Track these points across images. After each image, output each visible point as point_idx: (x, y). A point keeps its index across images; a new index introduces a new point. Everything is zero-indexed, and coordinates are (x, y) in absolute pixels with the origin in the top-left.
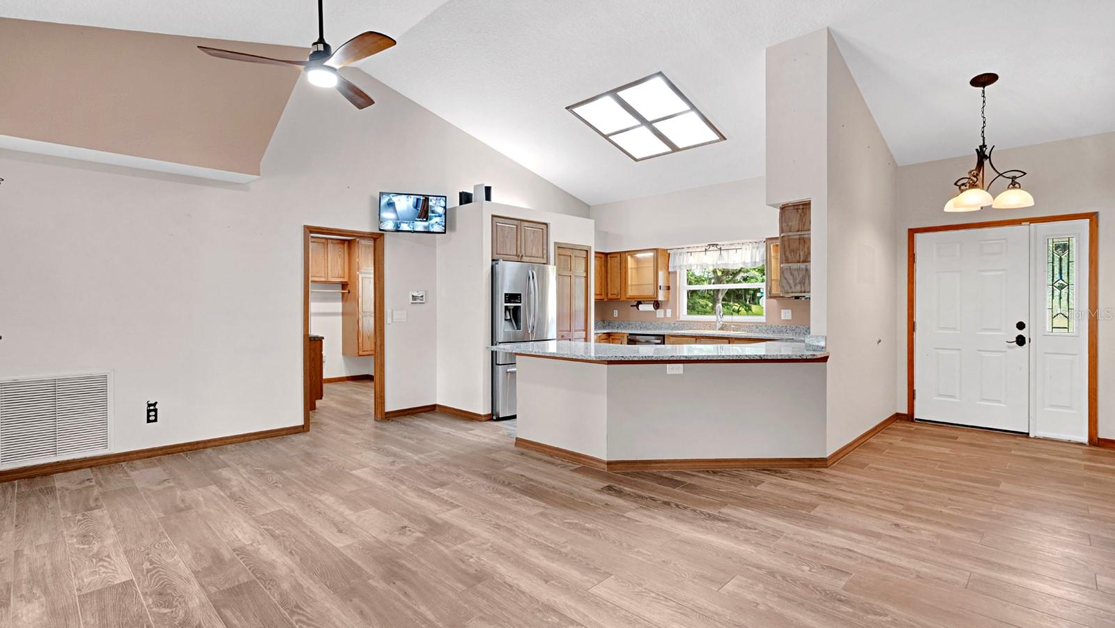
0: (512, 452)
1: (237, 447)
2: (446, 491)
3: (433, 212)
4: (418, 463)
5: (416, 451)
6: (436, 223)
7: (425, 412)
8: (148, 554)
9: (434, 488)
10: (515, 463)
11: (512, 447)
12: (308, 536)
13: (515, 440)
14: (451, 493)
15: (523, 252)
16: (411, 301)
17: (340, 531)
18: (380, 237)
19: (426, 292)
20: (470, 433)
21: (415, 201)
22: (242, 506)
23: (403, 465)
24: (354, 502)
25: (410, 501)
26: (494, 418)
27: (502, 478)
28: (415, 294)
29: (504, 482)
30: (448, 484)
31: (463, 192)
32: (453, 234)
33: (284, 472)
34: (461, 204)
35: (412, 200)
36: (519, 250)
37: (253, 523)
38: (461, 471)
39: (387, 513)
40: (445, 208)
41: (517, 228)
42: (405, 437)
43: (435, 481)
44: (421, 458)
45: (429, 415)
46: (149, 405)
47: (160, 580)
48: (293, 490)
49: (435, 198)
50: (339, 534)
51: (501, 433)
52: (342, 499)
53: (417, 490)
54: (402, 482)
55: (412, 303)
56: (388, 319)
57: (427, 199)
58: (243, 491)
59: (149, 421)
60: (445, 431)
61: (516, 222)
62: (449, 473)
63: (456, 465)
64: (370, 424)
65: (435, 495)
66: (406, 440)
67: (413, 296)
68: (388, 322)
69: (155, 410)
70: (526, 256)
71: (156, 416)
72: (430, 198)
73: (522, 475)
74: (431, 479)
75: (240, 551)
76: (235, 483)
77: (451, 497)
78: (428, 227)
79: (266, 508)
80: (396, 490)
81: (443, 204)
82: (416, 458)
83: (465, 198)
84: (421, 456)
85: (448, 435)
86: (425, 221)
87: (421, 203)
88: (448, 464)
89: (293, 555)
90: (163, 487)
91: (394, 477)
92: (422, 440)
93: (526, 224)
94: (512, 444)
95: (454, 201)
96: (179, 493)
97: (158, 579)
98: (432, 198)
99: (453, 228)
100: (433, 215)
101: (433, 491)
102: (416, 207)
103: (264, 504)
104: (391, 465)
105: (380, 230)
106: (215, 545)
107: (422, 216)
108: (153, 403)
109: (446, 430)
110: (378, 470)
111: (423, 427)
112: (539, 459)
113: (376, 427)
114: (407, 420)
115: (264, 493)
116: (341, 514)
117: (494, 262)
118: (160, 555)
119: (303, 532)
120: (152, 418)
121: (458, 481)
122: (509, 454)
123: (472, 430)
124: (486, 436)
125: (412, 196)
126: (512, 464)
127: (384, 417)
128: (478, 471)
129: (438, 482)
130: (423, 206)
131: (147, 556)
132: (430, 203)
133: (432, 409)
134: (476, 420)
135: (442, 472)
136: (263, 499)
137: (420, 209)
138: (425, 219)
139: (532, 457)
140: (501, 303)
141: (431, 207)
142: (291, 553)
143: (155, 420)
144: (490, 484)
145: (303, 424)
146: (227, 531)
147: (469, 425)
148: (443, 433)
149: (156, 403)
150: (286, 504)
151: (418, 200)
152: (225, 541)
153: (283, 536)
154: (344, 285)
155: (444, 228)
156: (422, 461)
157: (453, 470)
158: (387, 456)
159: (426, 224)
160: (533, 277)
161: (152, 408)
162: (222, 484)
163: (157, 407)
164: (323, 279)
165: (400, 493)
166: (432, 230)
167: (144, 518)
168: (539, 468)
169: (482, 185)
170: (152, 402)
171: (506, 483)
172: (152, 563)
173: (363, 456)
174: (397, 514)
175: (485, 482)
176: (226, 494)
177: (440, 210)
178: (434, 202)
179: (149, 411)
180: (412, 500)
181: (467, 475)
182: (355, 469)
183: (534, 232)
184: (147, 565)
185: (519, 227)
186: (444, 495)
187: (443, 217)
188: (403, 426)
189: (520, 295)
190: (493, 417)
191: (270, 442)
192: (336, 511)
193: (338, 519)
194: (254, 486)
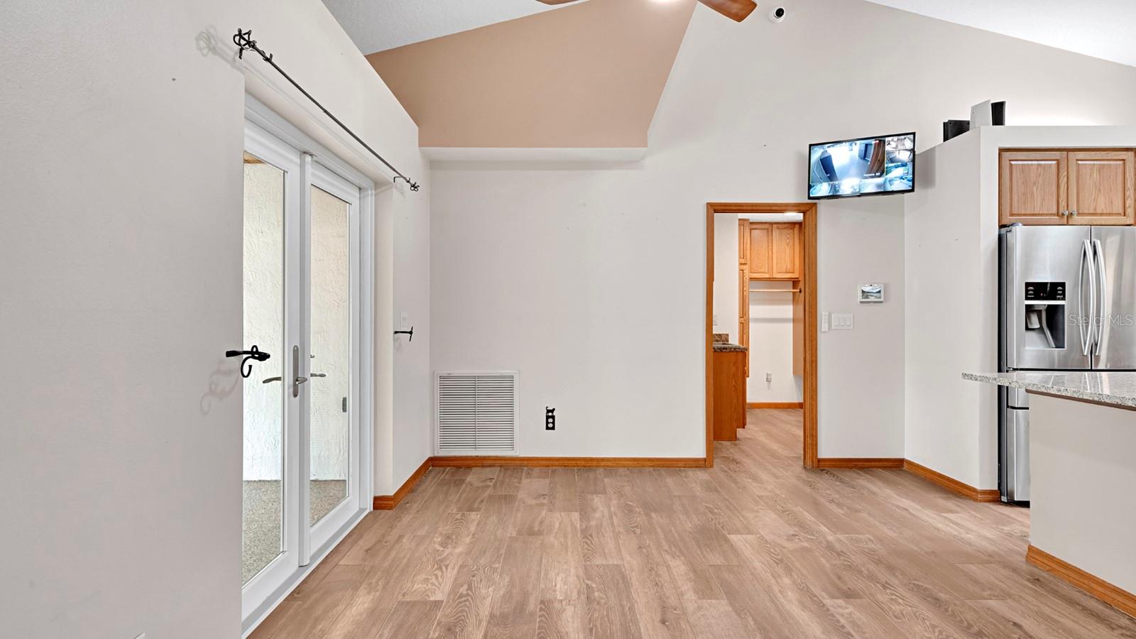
0: (1014, 570)
1: (628, 472)
2: (851, 609)
3: (892, 161)
4: (830, 547)
5: (836, 526)
6: (897, 178)
7: (884, 468)
8: (474, 576)
9: (833, 597)
10: (1010, 596)
11: (1020, 561)
12: (624, 614)
13: (1027, 549)
14: (857, 614)
15: (1074, 208)
16: (860, 298)
17: (663, 622)
18: (811, 208)
19: (886, 286)
20: (945, 517)
21: (863, 148)
22: (586, 546)
23: (805, 544)
24: (705, 584)
25: (783, 606)
26: (1004, 499)
27: (969, 616)
28: (867, 289)
29: (970, 626)
30: (861, 598)
31: (950, 122)
32: (930, 191)
33: (653, 515)
34: (946, 139)
35: (858, 147)
36: (1063, 204)
37: (581, 573)
38: (894, 581)
39: (739, 615)
40: (913, 151)
41: (1058, 165)
42: (832, 501)
43: (841, 585)
44: (839, 541)
45: (886, 474)
46: (548, 411)
47: (462, 611)
48: (648, 542)
49: (896, 138)
50: (658, 624)
51: (1007, 529)
52: (695, 571)
53: (805, 591)
54: (789, 570)
55: (861, 302)
56: (823, 325)
57: (881, 141)
58: (599, 527)
59: (548, 428)
60: (901, 505)
61: (1057, 155)
62: (871, 577)
63: (891, 569)
64: (794, 473)
65: (828, 610)
66: (833, 507)
67: (863, 292)
68: (823, 330)
69: (553, 417)
70: (1079, 214)
71: (553, 423)
72: (887, 139)
73: (1015, 624)
74: (837, 582)
75: (546, 605)
76: (598, 515)
77: (854, 623)
78: (884, 185)
79: (606, 558)
80: (773, 581)
81: (909, 145)
82: (830, 538)
83: (955, 129)
84: (842, 537)
85: (905, 513)
86: (880, 176)
87: (871, 151)
88: (879, 562)
89: (591, 634)
90: (537, 502)
91: (781, 561)
92: (857, 511)
93: (1081, 155)
94: (1021, 555)
95: (932, 137)
96: (544, 513)
97: (460, 609)
98: (890, 139)
99: (929, 181)
100: (893, 165)
101: (828, 602)
102: (864, 156)
103: (607, 551)
104: (787, 540)
105: (810, 198)
106: (530, 588)
107: (875, 168)
108: (552, 409)
109: (905, 503)
110: (766, 541)
111: (869, 490)
112: (1072, 602)
113: (799, 478)
114: (849, 476)
115: (616, 536)
116: (681, 595)
117: (1004, 230)
118: (481, 581)
119: (622, 606)
120: (550, 425)
121: (880, 597)
122: (1006, 572)
123: (951, 512)
124: (975, 528)
125: (858, 142)
126: (1004, 596)
127: (815, 464)
128: (926, 589)
129: (845, 588)
130: (876, 154)
131: (471, 578)
132: (888, 148)
133: (896, 465)
134: (967, 496)
135: (860, 572)
136: (611, 545)
137: (870, 160)
138: (878, 174)
139: (1055, 593)
140: (1017, 300)
141: (889, 153)
142: (591, 630)
143: (553, 428)
144: (936, 621)
145: (705, 456)
146: (552, 574)
147: (951, 504)
148: (898, 507)
149: (554, 409)
150: (628, 558)
151: (867, 145)
152: (542, 586)
153: (598, 603)
154: (795, 283)
155: (911, 183)
156: (838, 546)
157: (883, 575)
158: (790, 524)
159: (880, 180)
160: (1095, 253)
161: (550, 414)
162: (585, 512)
163: (555, 414)
164: (767, 276)
165: (776, 589)
166: (890, 188)
167: (499, 533)
168: (1063, 620)
169: (986, 102)
170: (550, 408)
171: (975, 629)
172: (470, 588)
173: (756, 517)
174: (752, 623)
175: (930, 615)
176: (581, 525)
177: (905, 156)
178: (893, 144)
179: (548, 417)
180: (788, 607)
181: (901, 590)
182: (737, 532)
183: (1101, 168)
184: (463, 590)
185: (1063, 165)
186: (842, 615)
187: (910, 166)
188: (838, 483)
189: (1063, 285)
190: (1002, 496)
191: (663, 472)
192: (676, 588)
193: (673, 601)
194: (612, 524)
